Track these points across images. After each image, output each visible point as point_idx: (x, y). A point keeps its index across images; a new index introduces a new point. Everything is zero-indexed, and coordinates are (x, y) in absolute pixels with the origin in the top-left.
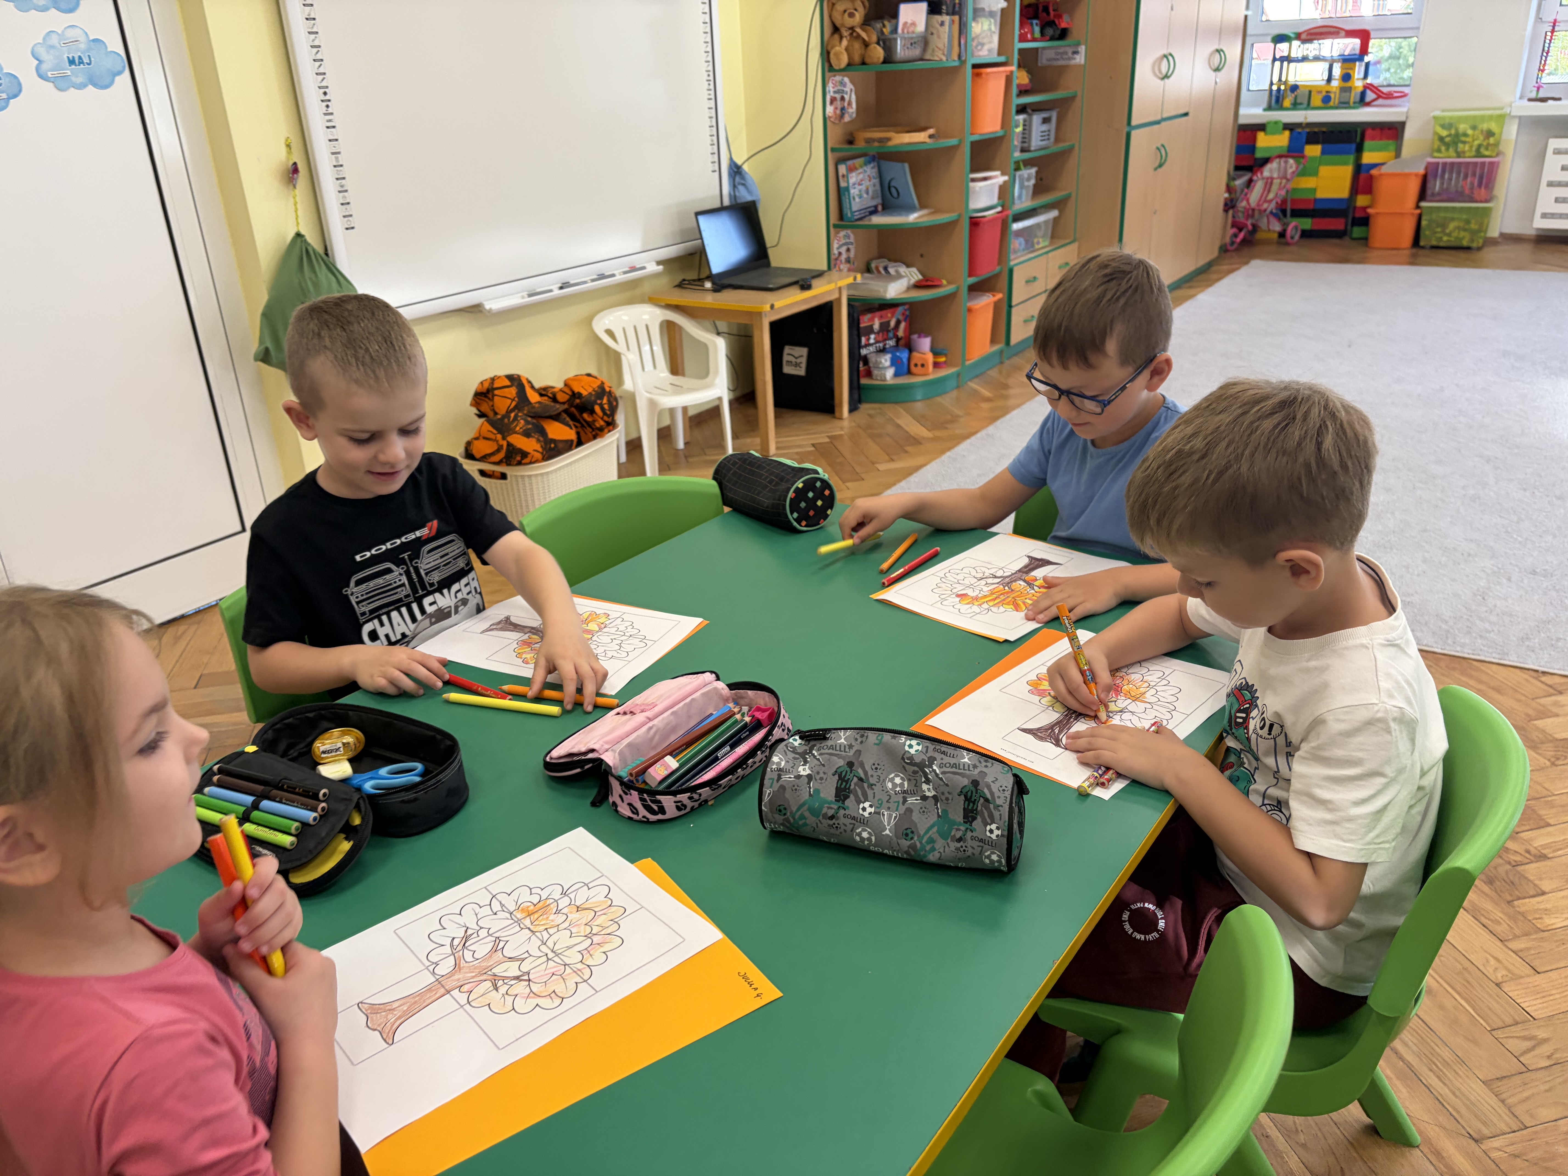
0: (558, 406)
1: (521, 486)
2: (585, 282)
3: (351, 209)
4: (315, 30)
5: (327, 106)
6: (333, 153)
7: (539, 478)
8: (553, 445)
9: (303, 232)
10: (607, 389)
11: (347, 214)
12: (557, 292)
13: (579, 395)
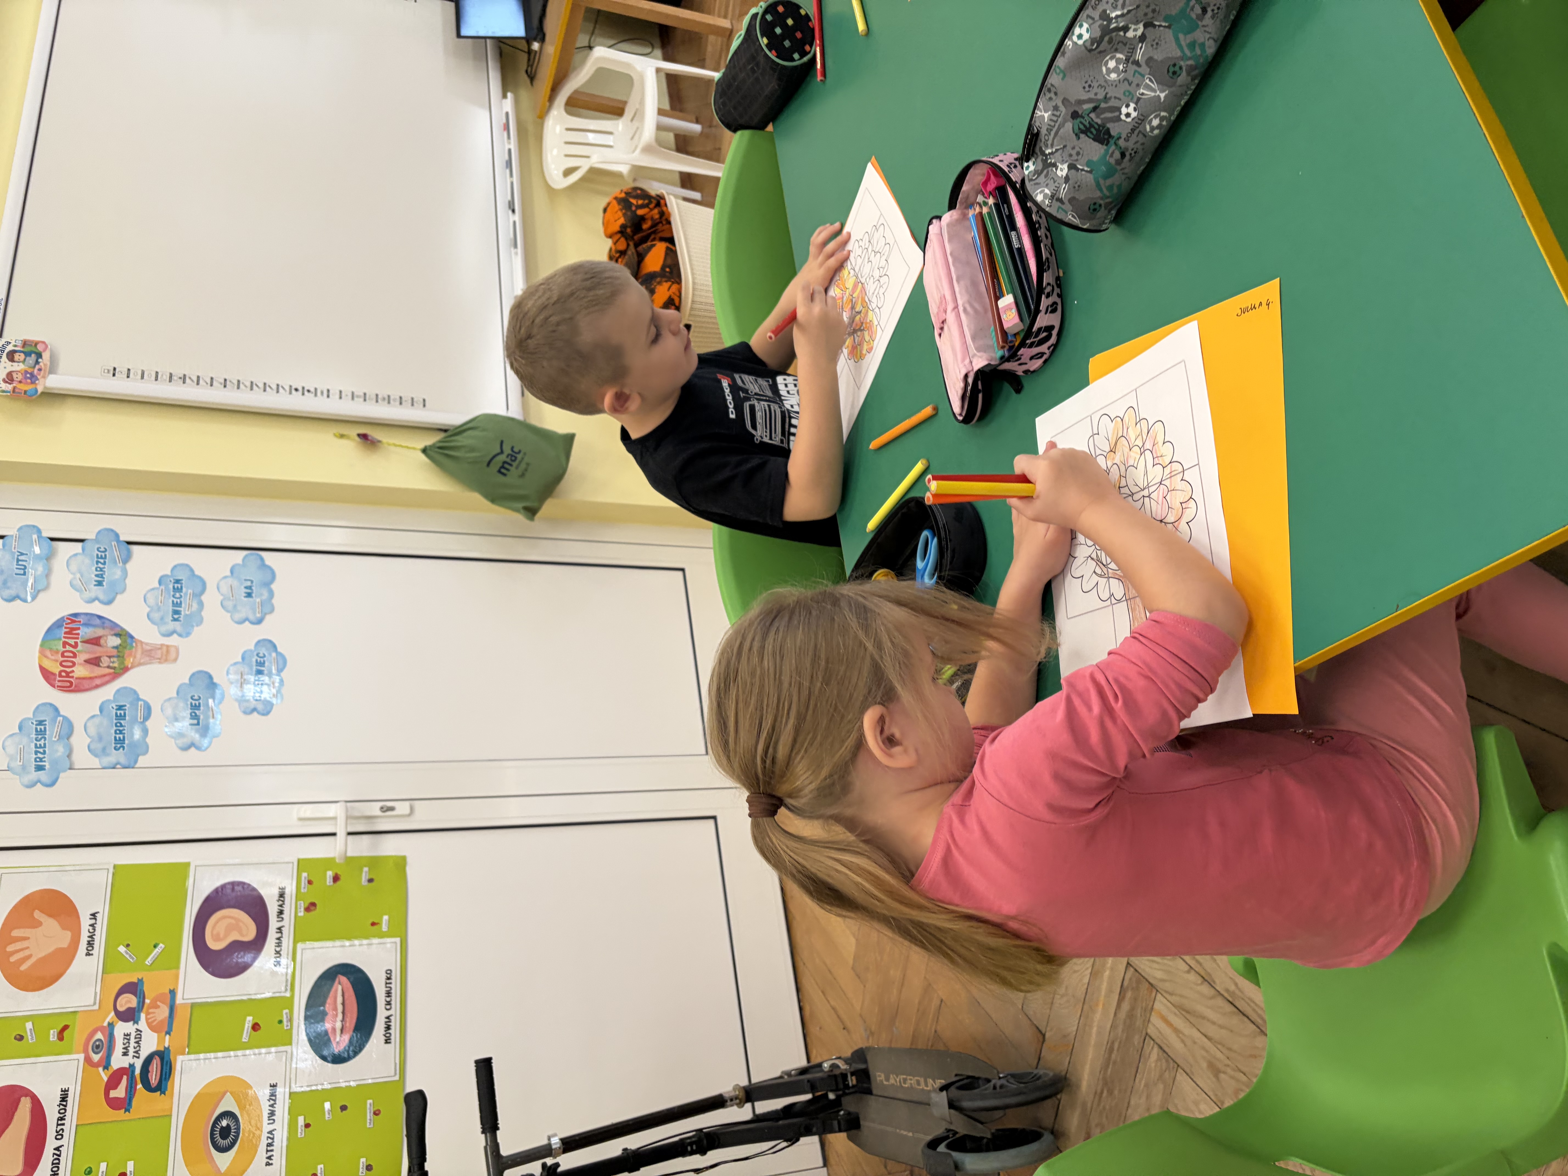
0: (629, 252)
1: (700, 313)
2: (512, 184)
3: (407, 396)
4: (236, 383)
5: (309, 391)
6: (353, 398)
7: (696, 293)
8: (668, 270)
9: (422, 445)
10: (623, 195)
11: (410, 401)
12: (517, 217)
13: (623, 227)
